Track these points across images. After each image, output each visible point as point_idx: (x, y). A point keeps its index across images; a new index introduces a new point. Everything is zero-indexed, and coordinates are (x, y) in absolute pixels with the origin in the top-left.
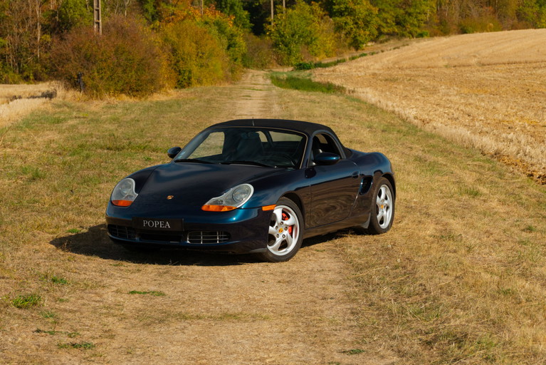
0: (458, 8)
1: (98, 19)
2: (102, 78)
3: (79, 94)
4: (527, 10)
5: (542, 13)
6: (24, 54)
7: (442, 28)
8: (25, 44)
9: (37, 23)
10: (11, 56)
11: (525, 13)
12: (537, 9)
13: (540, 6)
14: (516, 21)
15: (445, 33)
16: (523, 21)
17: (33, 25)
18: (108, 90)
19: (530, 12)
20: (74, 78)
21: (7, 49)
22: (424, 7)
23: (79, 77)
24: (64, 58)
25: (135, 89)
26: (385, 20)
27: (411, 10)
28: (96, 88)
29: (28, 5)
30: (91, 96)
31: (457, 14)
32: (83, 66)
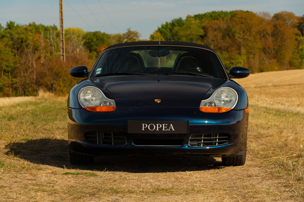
0: (258, 60)
1: (63, 53)
2: (65, 86)
3: (52, 94)
4: (295, 61)
5: (303, 62)
6: (27, 87)
8: (28, 81)
9: (34, 70)
10: (20, 88)
11: (293, 62)
12: (300, 60)
13: (302, 58)
14: (289, 67)
16: (292, 66)
17: (32, 72)
19: (296, 62)
20: (49, 86)
21: (18, 84)
22: (240, 60)
23: (52, 85)
24: (44, 74)
27: (233, 61)
28: (62, 91)
29: (29, 61)
30: (59, 95)
31: (258, 63)
32: (54, 79)
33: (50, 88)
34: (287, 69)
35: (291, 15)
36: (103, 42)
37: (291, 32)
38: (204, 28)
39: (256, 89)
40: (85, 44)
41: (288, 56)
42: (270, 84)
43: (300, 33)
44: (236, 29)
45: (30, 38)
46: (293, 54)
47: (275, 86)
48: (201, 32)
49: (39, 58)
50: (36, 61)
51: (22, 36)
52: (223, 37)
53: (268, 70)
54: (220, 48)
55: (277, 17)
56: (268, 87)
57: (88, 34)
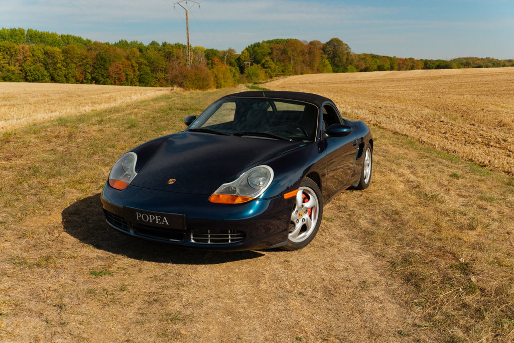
1: (189, 63)
2: (190, 84)
3: (182, 89)
4: (320, 68)
7: (296, 73)
12: (323, 68)
15: (297, 74)
16: (319, 71)
18: (192, 88)
23: (182, 83)
24: (177, 76)
25: (202, 88)
26: (279, 71)
27: (286, 68)
28: (188, 87)
29: (174, 65)
30: (186, 90)
31: (300, 69)
32: (183, 80)
33: (181, 85)
34: (316, 73)
35: (318, 43)
36: (216, 55)
37: (318, 53)
38: (271, 48)
39: (300, 85)
40: (205, 55)
41: (316, 66)
42: (308, 82)
43: (323, 52)
44: (289, 49)
45: (174, 52)
46: (319, 64)
47: (310, 83)
48: (270, 51)
49: (180, 63)
50: (178, 64)
51: (170, 50)
52: (282, 54)
53: (305, 74)
54: (279, 60)
55: (311, 43)
56: (306, 83)
57: (207, 50)
